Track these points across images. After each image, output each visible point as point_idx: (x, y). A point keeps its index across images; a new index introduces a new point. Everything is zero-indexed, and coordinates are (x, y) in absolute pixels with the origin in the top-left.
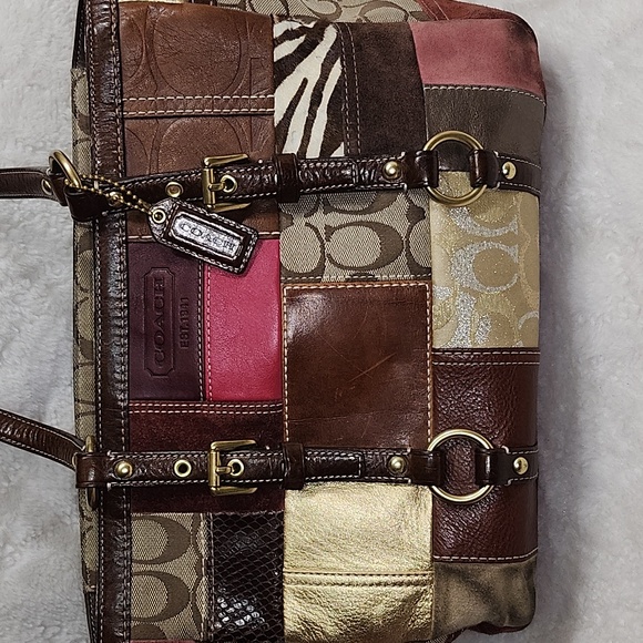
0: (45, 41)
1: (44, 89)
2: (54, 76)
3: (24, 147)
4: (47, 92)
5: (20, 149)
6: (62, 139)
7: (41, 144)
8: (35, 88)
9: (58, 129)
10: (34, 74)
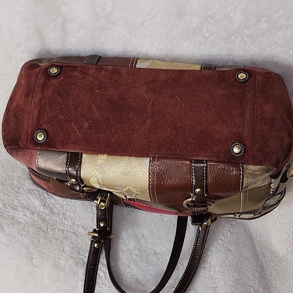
0: (20, 236)
1: (40, 241)
2: (35, 236)
3: (62, 256)
4: (41, 240)
5: (63, 257)
6: (61, 239)
7: (62, 248)
8: (39, 245)
9: (57, 240)
10: (33, 244)
